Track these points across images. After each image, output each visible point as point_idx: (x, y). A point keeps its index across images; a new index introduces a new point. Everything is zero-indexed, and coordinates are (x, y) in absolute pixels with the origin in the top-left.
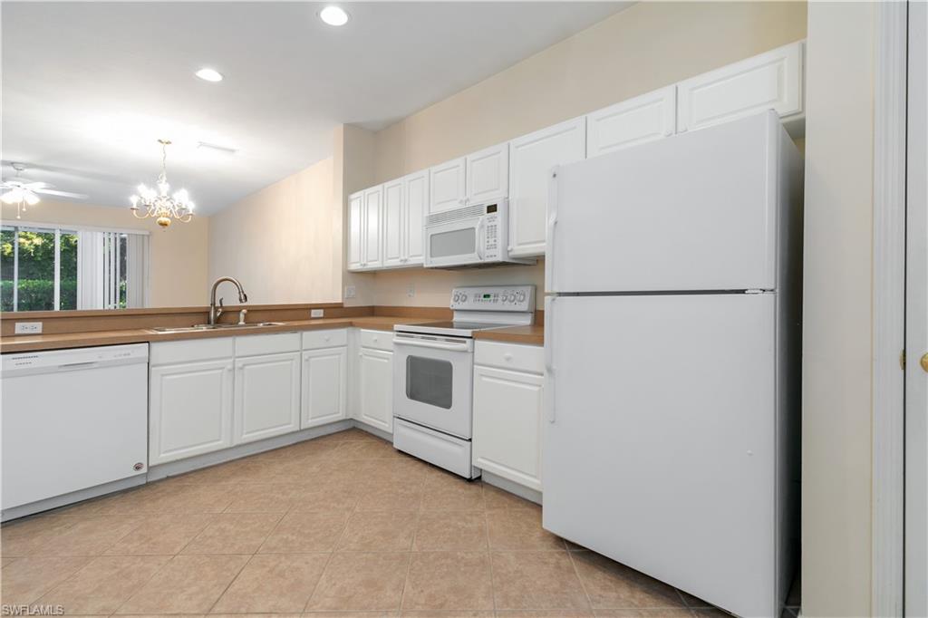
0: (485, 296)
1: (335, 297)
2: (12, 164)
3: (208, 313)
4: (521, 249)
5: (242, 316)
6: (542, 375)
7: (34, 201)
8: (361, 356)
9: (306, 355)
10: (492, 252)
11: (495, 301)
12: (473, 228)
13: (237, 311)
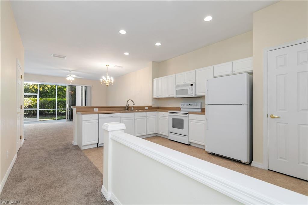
0: (189, 105)
1: (150, 104)
2: (69, 70)
3: (126, 107)
4: (198, 94)
5: (132, 108)
6: (205, 121)
7: (73, 79)
8: (159, 118)
9: (148, 117)
10: (192, 95)
11: (192, 106)
12: (187, 89)
13: (131, 107)
